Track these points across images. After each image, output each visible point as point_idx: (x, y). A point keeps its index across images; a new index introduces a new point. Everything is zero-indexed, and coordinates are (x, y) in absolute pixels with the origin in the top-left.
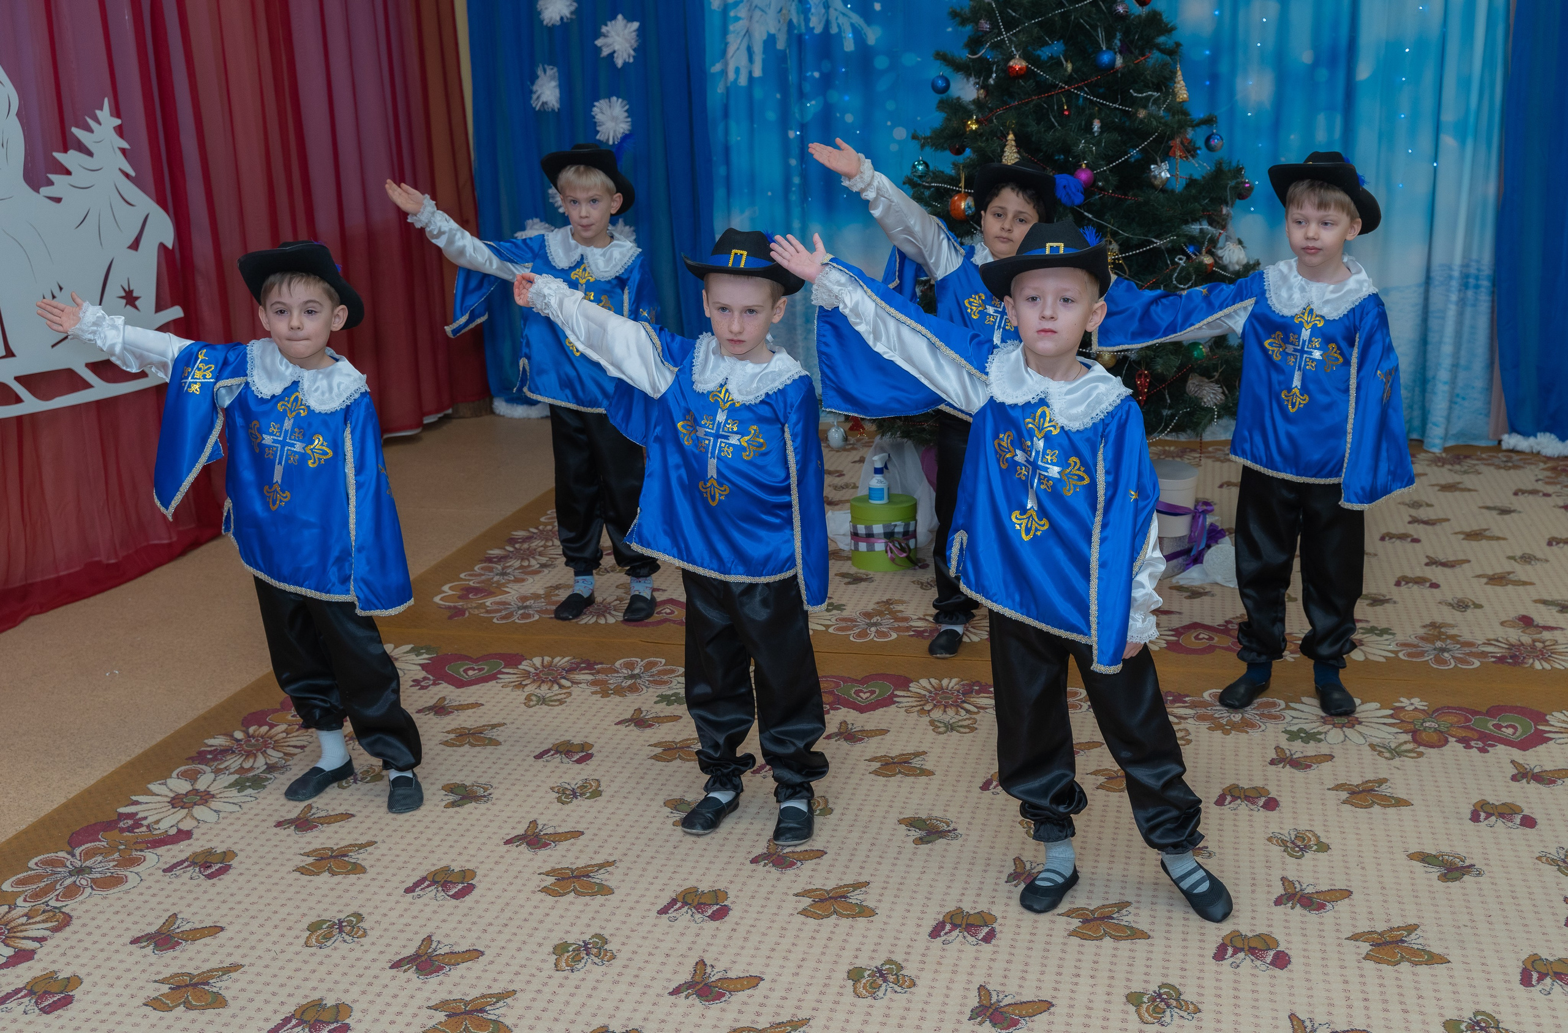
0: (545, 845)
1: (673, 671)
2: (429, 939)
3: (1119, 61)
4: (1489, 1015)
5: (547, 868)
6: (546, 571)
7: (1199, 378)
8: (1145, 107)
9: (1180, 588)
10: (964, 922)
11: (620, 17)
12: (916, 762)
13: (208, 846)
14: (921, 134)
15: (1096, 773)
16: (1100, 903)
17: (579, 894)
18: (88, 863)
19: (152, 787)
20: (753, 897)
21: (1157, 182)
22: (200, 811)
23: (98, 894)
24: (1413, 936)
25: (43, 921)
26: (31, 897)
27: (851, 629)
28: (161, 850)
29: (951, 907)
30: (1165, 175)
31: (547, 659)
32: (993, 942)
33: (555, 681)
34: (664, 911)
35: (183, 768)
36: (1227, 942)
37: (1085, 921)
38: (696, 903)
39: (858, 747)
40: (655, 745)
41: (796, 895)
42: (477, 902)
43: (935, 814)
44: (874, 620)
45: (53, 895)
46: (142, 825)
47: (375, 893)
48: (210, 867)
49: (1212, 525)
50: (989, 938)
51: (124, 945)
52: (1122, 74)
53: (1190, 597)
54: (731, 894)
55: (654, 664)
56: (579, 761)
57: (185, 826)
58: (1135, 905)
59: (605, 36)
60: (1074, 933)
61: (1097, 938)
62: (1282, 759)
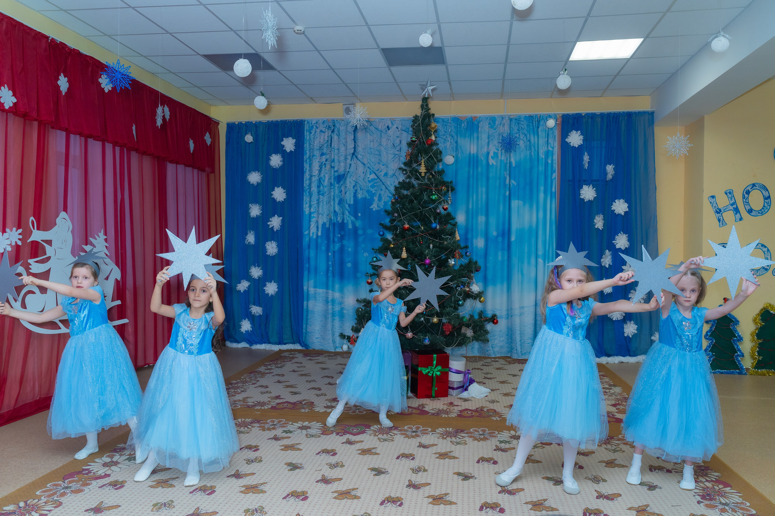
0: (242, 477)
1: (288, 423)
2: (198, 508)
3: (438, 227)
5: (242, 485)
6: (243, 393)
7: (465, 328)
8: (447, 241)
9: (461, 399)
10: (392, 500)
11: (276, 215)
12: (373, 451)
13: (116, 479)
14: (375, 248)
15: (435, 453)
16: (439, 494)
17: (253, 493)
18: (70, 485)
19: (96, 460)
20: (317, 493)
21: (451, 265)
22: (113, 468)
23: (73, 495)
24: (546, 502)
25: (51, 504)
26: (47, 496)
27: (350, 410)
28: (98, 481)
29: (387, 495)
30: (453, 263)
31: (243, 419)
32: (402, 506)
33: (246, 426)
34: (285, 498)
35: (108, 454)
36: (483, 505)
37: (434, 499)
38: (296, 495)
39: (353, 446)
40: (282, 446)
41: (332, 492)
42: (216, 496)
43: (380, 467)
44: (358, 408)
45: (56, 496)
46: (91, 473)
47: (178, 494)
48: (117, 486)
49: (470, 378)
50: (401, 505)
51: (82, 512)
52: (439, 230)
53: (464, 401)
54: (309, 492)
55: (281, 421)
56: (254, 451)
57: (107, 473)
58: (451, 494)
59: (271, 221)
60: (430, 503)
61: (438, 505)
62: (498, 449)
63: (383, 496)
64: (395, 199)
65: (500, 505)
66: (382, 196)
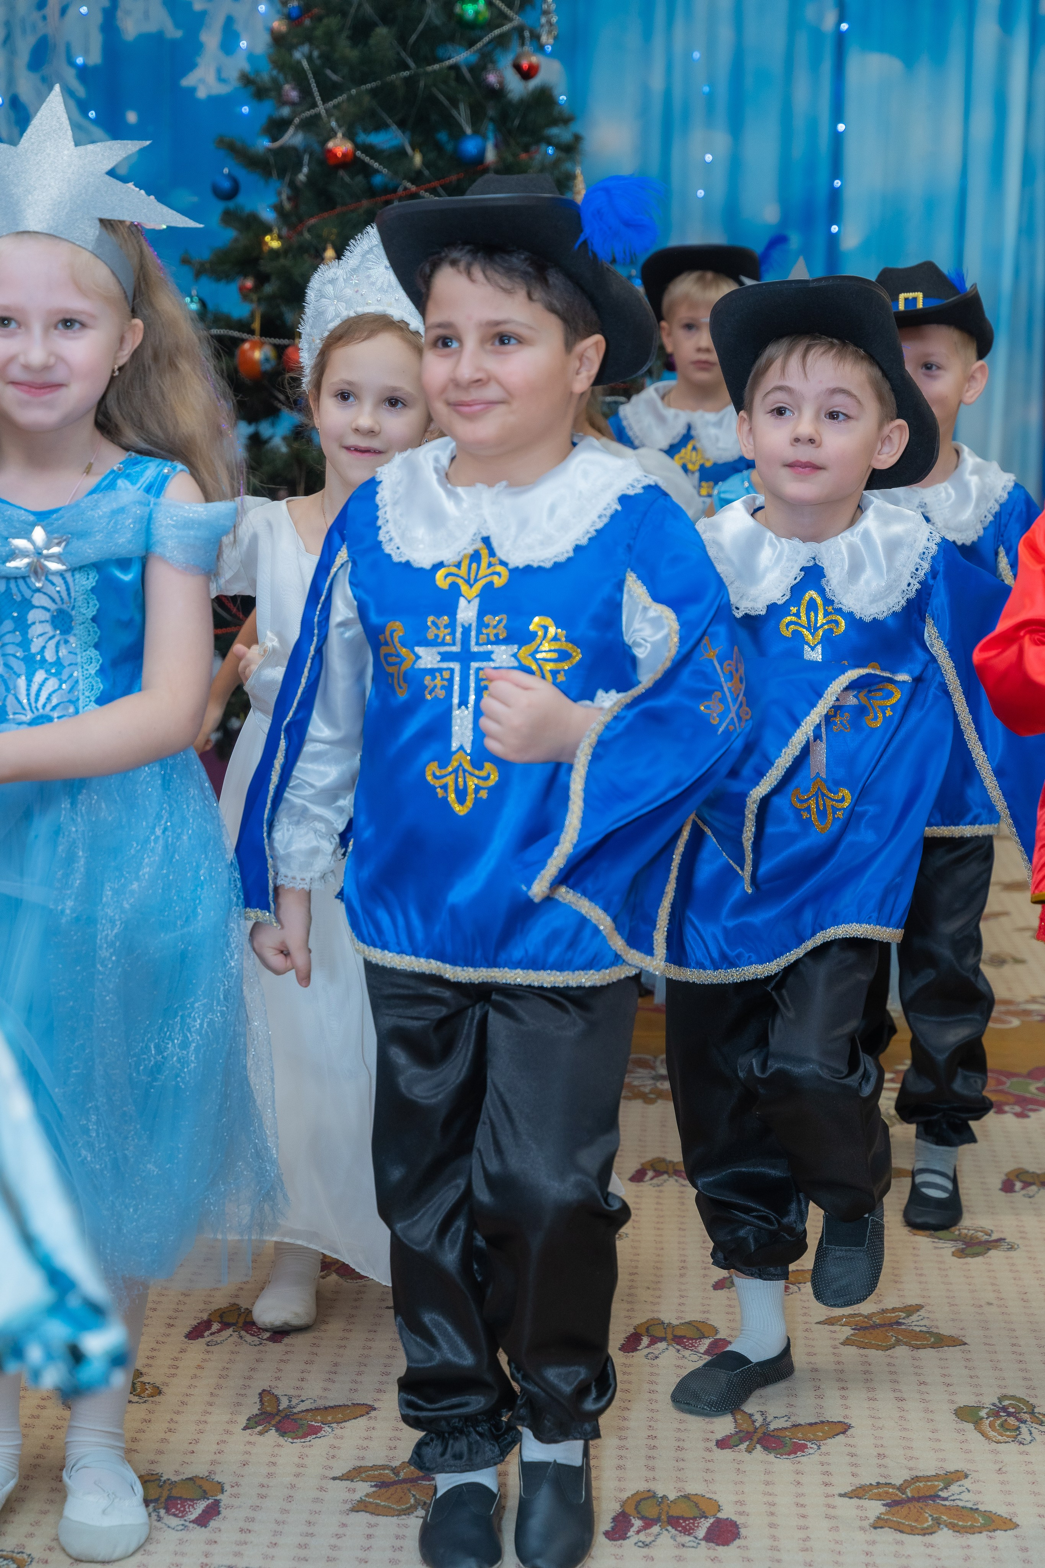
3: (491, 153)
4: (1020, 1400)
14: (195, 257)
24: (914, 1317)
36: (642, 1331)
63: (202, 1306)
64: (289, 17)
65: (716, 1331)
66: (239, 27)
